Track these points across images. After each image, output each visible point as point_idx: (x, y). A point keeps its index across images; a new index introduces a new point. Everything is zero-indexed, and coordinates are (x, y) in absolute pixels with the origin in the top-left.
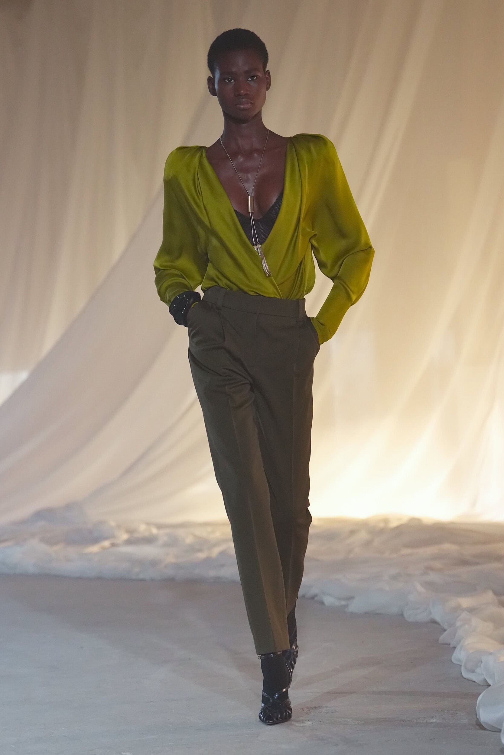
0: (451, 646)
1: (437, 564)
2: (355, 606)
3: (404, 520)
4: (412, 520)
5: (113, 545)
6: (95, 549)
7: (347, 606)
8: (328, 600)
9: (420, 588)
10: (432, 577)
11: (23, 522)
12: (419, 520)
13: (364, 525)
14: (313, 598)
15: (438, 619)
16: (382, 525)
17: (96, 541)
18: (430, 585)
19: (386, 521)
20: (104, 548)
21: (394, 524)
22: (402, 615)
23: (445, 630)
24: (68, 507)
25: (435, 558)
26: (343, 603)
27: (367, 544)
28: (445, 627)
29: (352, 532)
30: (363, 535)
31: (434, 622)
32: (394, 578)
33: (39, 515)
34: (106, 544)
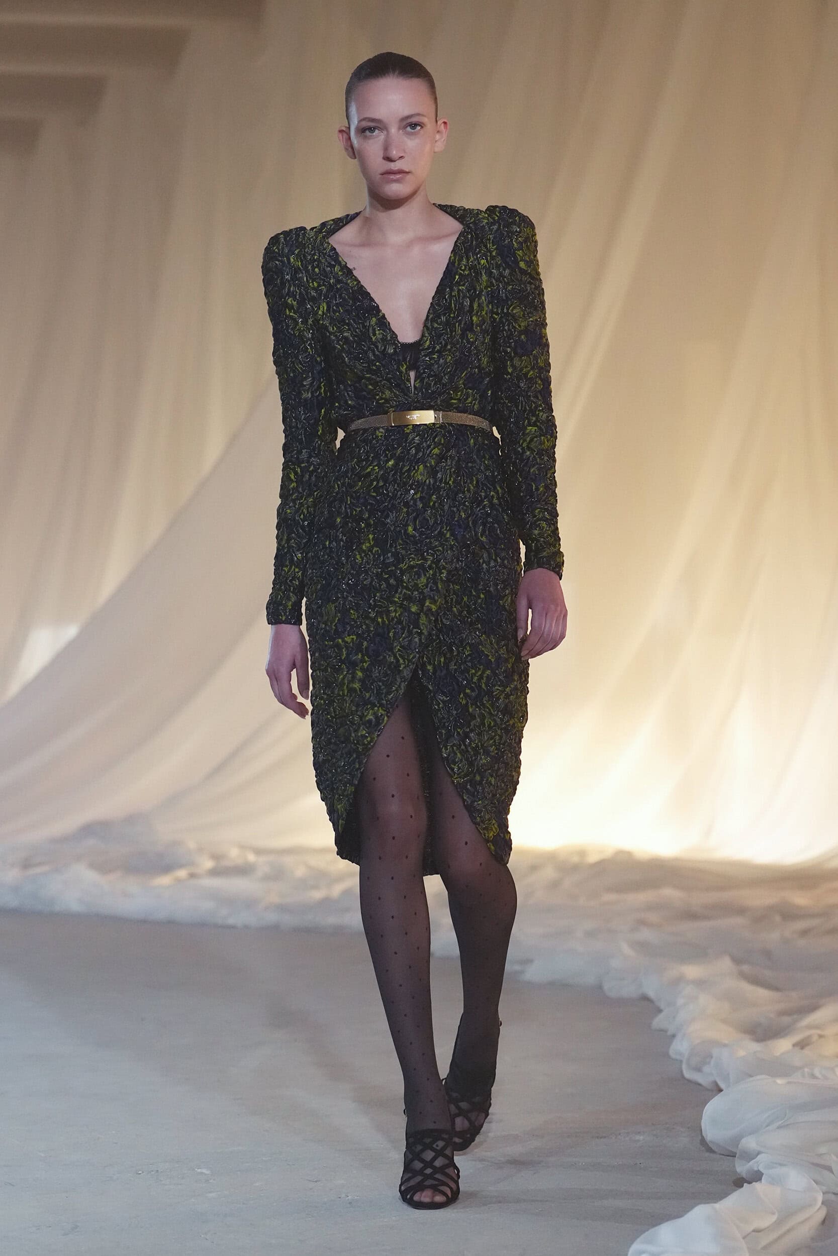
0: (669, 1033)
1: (653, 917)
2: (534, 974)
3: (608, 853)
4: (620, 853)
5: (192, 876)
6: (165, 880)
7: (522, 972)
9: (627, 950)
10: (646, 934)
11: (64, 840)
12: (629, 854)
13: (550, 858)
15: (651, 994)
16: (576, 859)
17: (167, 869)
18: (642, 947)
19: (582, 853)
20: (179, 880)
21: (592, 858)
22: (600, 987)
23: (660, 1011)
24: (131, 819)
25: (650, 907)
27: (554, 885)
28: (662, 1007)
30: (549, 873)
31: (645, 998)
32: (590, 934)
33: (89, 830)
34: (182, 873)
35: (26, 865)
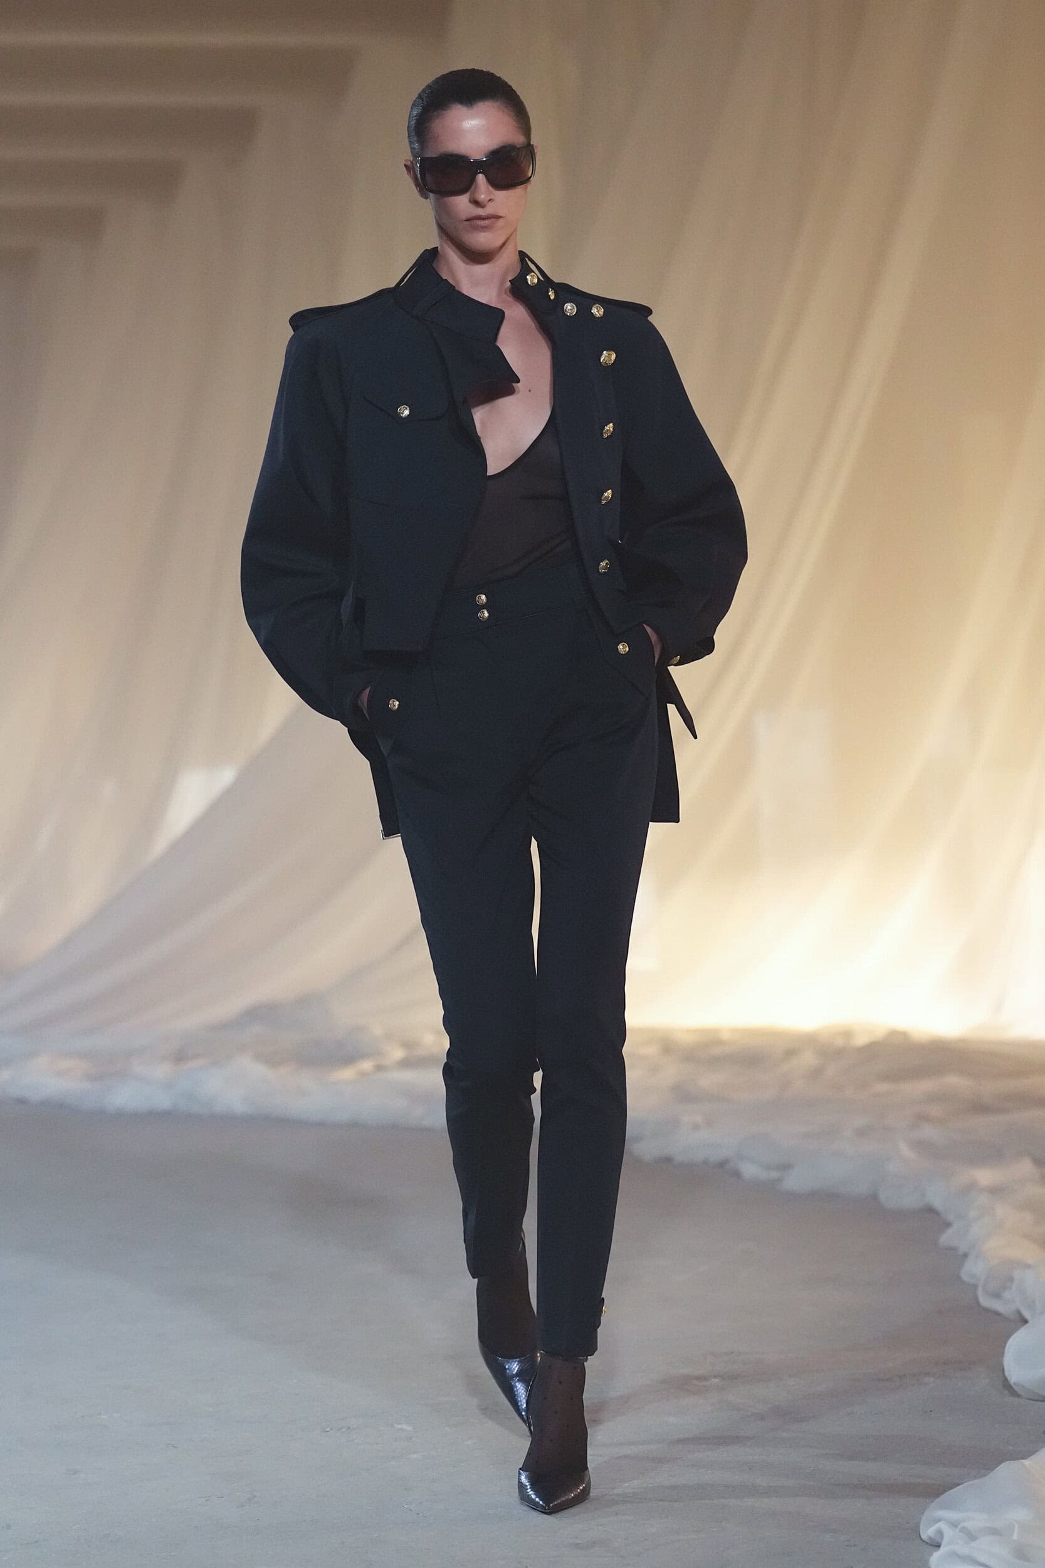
0: (960, 1252)
1: (935, 1110)
2: (794, 1182)
3: (879, 1033)
4: (893, 1033)
5: (379, 1068)
6: (347, 1074)
7: (780, 1180)
8: (749, 1170)
9: (906, 1150)
10: (928, 1132)
11: (224, 1027)
12: (904, 1034)
13: (809, 1041)
14: (722, 1164)
15: (937, 1204)
16: (840, 1042)
17: (349, 1059)
18: (922, 1146)
19: (848, 1034)
20: (363, 1074)
21: (861, 1040)
22: (875, 1197)
23: (948, 1225)
24: (304, 1001)
25: (931, 1099)
26: (774, 1174)
27: (816, 1073)
28: (950, 1217)
29: (791, 1053)
30: (808, 1059)
31: (931, 1210)
32: (861, 1133)
33: (254, 1014)
34: (367, 1065)
35: (180, 1057)
